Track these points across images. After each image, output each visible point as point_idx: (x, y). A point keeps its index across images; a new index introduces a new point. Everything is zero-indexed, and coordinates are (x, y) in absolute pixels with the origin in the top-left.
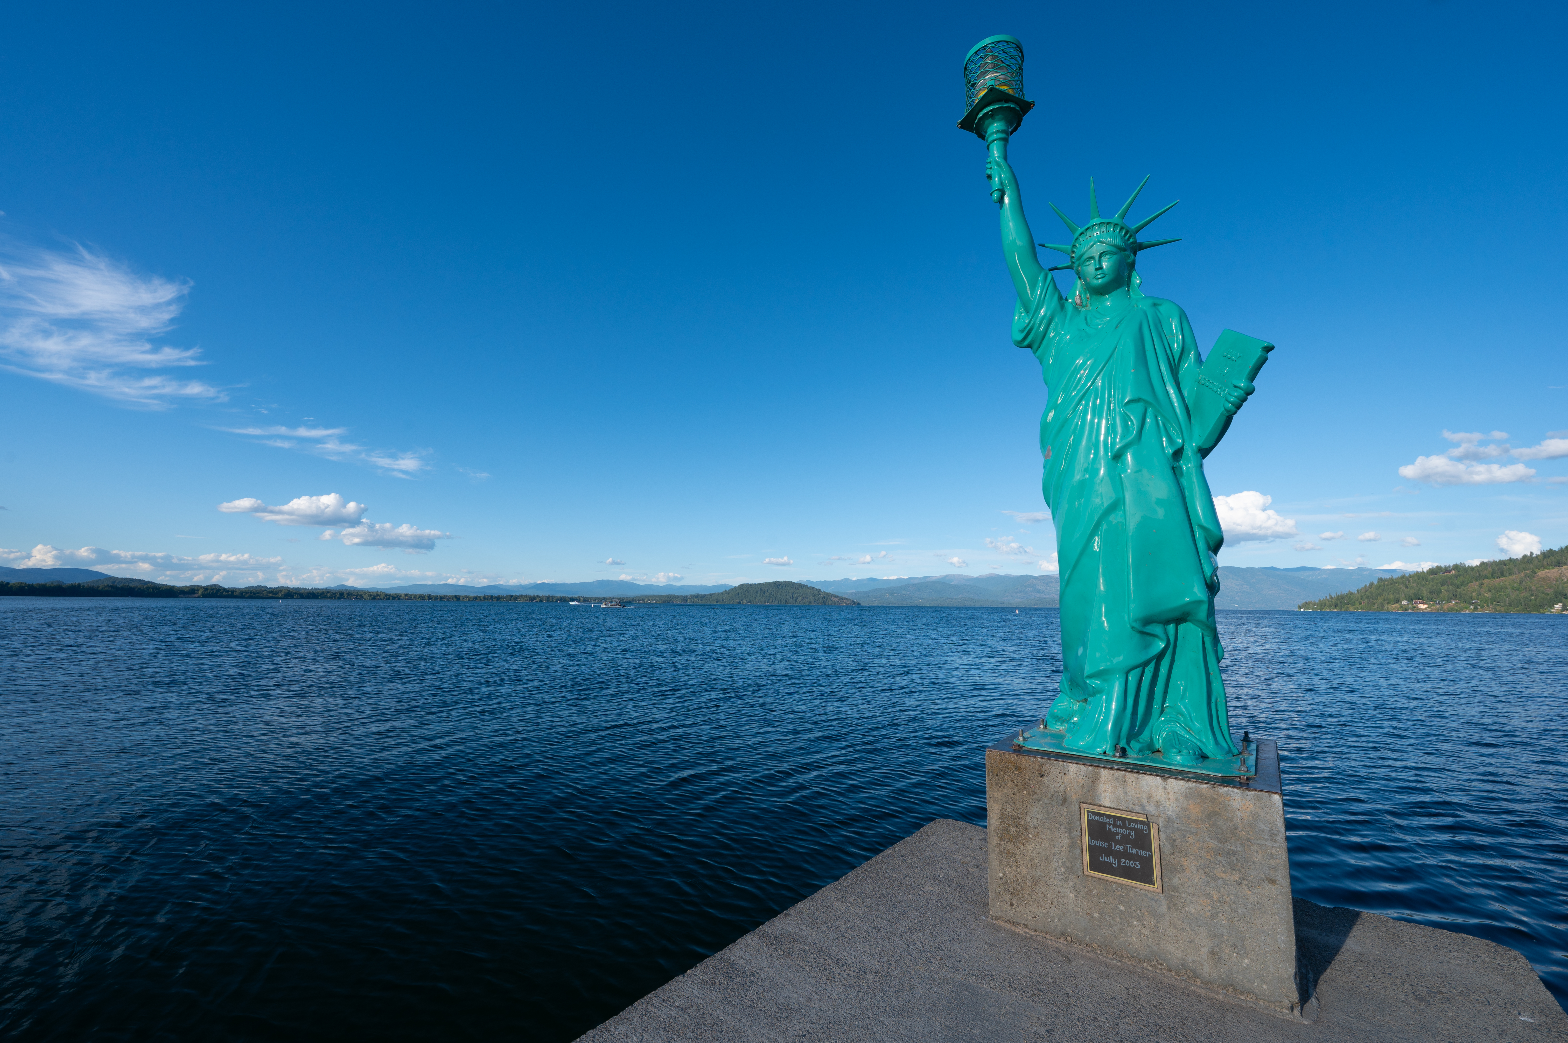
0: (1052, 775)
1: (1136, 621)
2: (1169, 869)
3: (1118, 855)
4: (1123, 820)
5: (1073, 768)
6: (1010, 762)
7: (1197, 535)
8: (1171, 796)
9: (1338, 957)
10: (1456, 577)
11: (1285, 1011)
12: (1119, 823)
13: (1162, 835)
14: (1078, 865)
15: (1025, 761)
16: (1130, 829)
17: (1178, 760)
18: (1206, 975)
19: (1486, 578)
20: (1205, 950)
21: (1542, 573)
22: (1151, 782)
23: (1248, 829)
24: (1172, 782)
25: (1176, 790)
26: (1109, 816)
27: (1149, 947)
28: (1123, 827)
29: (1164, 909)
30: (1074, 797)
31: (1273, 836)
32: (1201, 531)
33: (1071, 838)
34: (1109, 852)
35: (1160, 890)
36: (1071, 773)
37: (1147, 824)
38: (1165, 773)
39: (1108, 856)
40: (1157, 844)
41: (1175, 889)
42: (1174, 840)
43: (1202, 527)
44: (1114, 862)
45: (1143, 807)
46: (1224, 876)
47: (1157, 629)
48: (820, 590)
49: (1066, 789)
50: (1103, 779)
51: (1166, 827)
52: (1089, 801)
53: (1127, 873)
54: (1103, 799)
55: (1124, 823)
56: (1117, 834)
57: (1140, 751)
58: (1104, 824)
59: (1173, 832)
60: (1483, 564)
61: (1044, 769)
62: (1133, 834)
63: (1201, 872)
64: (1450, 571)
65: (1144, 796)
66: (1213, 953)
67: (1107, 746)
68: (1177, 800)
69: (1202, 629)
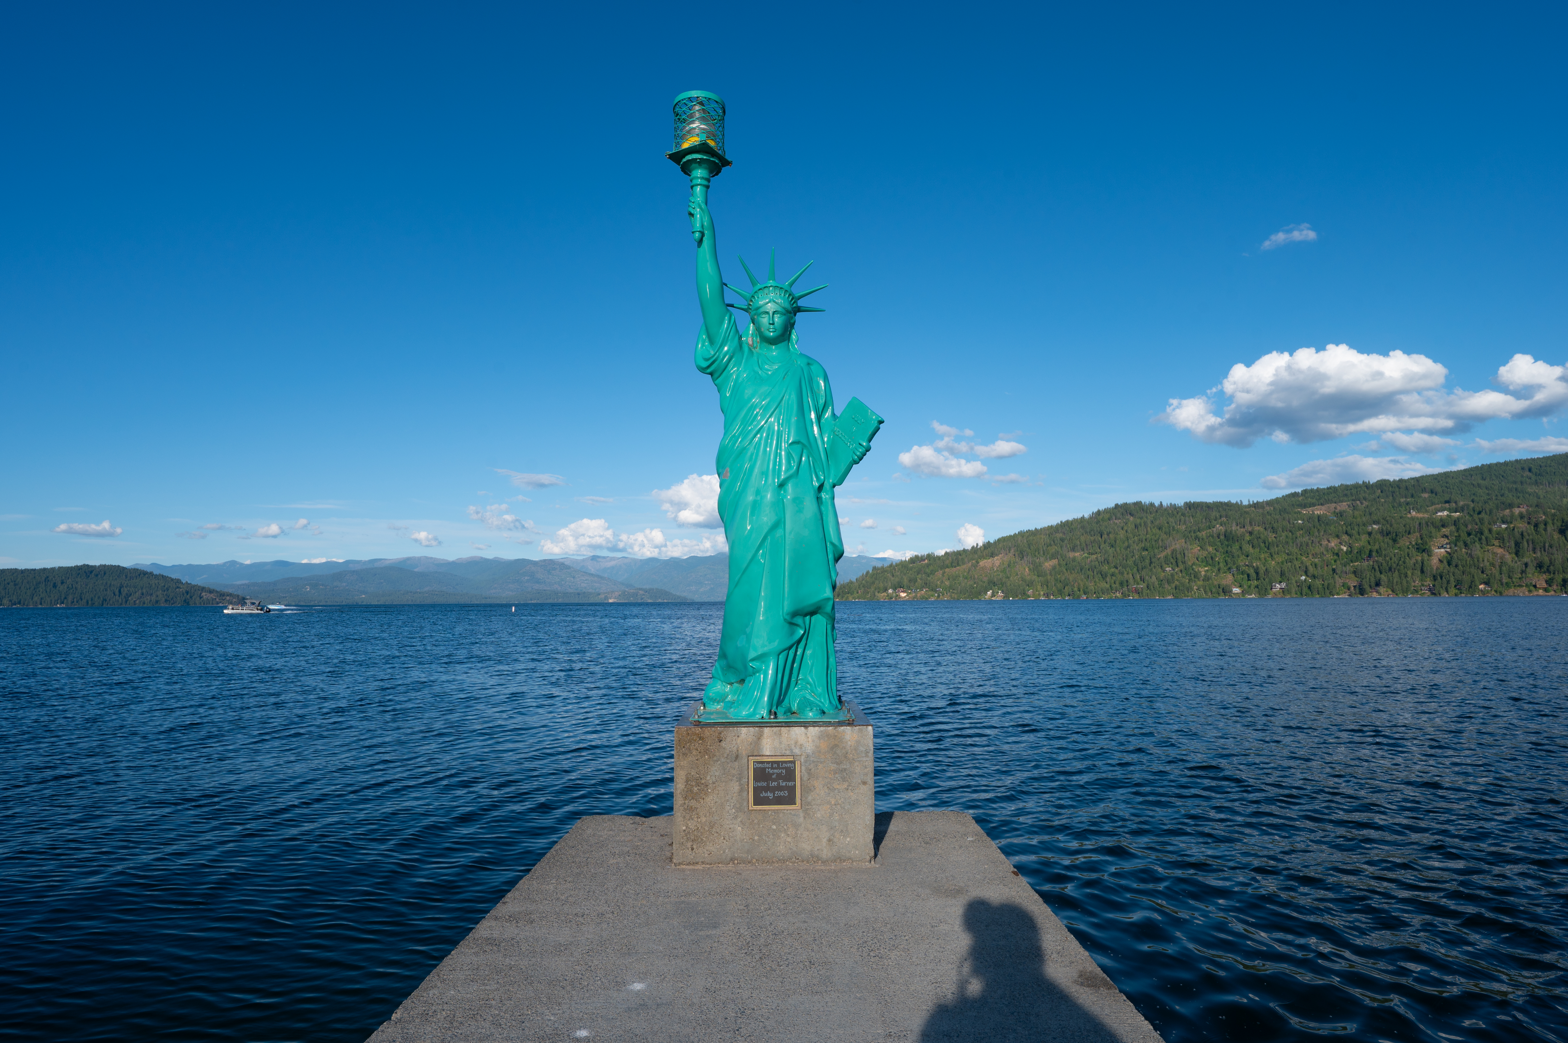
0: (728, 739)
1: (788, 614)
2: (806, 790)
3: (773, 790)
4: (777, 762)
5: (744, 730)
6: (695, 734)
7: (828, 549)
8: (810, 739)
9: (887, 835)
10: (928, 565)
11: (867, 863)
12: (775, 765)
13: (803, 768)
14: (745, 804)
15: (708, 732)
16: (783, 768)
17: (811, 715)
18: (824, 857)
19: (948, 567)
20: (825, 840)
21: (982, 563)
22: (798, 731)
23: (854, 752)
24: (811, 729)
25: (813, 734)
26: (768, 762)
27: (791, 849)
28: (778, 768)
29: (802, 819)
30: (744, 753)
31: (867, 752)
32: (831, 547)
33: (740, 785)
34: (767, 789)
35: (799, 808)
36: (743, 735)
37: (794, 762)
38: (805, 725)
39: (766, 792)
40: (799, 776)
41: (809, 804)
42: (810, 770)
43: (832, 544)
44: (770, 795)
45: (791, 750)
46: (838, 787)
47: (799, 620)
48: (178, 581)
49: (738, 747)
50: (765, 736)
51: (806, 762)
52: (755, 754)
53: (779, 801)
54: (765, 750)
55: (778, 765)
56: (773, 774)
57: (785, 713)
58: (765, 768)
59: (810, 764)
60: (946, 553)
61: (722, 736)
62: (784, 771)
63: (826, 787)
64: (924, 560)
65: (793, 742)
66: (829, 840)
67: (764, 713)
68: (813, 741)
69: (827, 619)
